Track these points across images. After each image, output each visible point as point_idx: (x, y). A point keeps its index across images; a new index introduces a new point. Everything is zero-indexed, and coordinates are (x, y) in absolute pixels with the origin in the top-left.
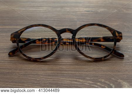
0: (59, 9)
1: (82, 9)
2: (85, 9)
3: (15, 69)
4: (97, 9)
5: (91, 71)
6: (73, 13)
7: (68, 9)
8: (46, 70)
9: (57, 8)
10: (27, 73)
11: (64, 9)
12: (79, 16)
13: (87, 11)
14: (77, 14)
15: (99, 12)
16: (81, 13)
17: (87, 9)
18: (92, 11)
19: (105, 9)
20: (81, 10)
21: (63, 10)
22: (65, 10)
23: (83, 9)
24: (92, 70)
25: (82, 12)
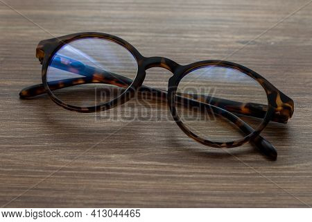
0: (172, 37)
1: (231, 36)
2: (238, 37)
3: (72, 191)
4: (267, 36)
5: (263, 195)
6: (208, 47)
7: (195, 37)
8: (151, 193)
9: (167, 35)
10: (103, 200)
11: (185, 37)
12: (223, 54)
13: (243, 43)
14: (218, 50)
15: (272, 43)
16: (229, 48)
17: (243, 36)
18: (255, 43)
19: (287, 38)
20: (228, 40)
21: (183, 39)
22: (188, 39)
23: (233, 38)
24: (263, 192)
25: (231, 45)
